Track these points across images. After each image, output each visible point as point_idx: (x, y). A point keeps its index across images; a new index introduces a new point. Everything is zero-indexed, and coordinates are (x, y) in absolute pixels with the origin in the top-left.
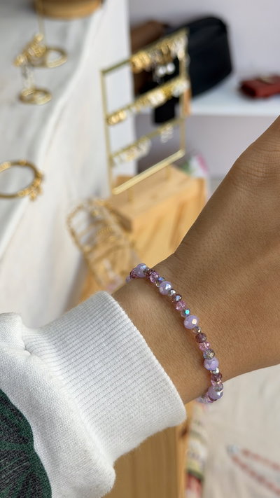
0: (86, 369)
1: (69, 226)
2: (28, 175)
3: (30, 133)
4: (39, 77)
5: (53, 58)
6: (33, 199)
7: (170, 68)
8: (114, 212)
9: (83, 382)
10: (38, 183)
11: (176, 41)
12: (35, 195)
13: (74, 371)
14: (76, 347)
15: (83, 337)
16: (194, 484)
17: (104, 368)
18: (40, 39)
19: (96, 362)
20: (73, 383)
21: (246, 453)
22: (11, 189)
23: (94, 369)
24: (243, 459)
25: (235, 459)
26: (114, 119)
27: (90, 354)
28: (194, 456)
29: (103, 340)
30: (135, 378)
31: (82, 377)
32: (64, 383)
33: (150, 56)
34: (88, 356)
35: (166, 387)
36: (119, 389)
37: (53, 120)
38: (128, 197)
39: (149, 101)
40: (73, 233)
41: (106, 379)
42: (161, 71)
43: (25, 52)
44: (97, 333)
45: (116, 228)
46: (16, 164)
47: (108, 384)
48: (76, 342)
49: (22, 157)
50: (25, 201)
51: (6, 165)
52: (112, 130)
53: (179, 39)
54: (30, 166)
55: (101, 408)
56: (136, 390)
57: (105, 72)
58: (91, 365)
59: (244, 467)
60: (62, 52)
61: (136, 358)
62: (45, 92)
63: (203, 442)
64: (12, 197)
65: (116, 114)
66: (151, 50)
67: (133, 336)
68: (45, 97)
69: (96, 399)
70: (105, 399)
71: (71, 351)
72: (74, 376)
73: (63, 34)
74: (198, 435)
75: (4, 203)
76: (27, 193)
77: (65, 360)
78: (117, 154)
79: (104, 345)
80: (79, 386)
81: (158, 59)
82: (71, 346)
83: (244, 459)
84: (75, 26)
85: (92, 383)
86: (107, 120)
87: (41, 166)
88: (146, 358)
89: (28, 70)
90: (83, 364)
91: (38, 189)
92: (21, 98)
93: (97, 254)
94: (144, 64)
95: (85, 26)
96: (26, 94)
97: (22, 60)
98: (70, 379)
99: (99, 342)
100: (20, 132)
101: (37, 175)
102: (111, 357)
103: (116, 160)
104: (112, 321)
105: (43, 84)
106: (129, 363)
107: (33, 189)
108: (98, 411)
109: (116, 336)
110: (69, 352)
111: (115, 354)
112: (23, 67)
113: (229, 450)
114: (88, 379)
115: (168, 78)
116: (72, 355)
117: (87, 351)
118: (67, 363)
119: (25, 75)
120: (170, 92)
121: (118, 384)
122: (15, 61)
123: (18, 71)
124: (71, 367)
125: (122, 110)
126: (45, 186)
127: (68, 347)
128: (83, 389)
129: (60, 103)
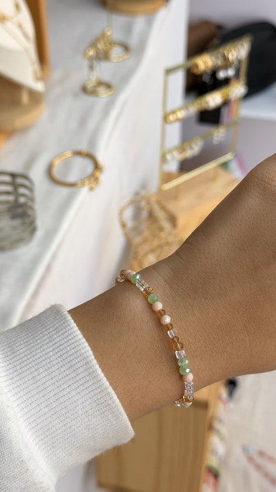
0: (30, 377)
1: (121, 218)
2: (88, 166)
3: (91, 125)
4: (104, 71)
5: (116, 52)
6: (91, 189)
7: (231, 72)
8: (163, 208)
9: (27, 391)
10: (97, 174)
11: (239, 46)
12: (94, 186)
13: (18, 378)
14: (23, 355)
15: (31, 346)
16: (211, 480)
17: (49, 377)
18: (109, 34)
19: (41, 370)
20: (16, 390)
21: (262, 454)
22: (72, 178)
23: (38, 378)
24: (257, 459)
25: (250, 459)
26: (171, 118)
27: (36, 362)
28: (214, 452)
29: (51, 349)
30: (79, 390)
31: (26, 385)
32: (6, 390)
33: (213, 59)
34: (33, 364)
35: (110, 402)
36: (61, 400)
37: (114, 113)
38: (175, 194)
39: (207, 103)
40: (123, 225)
41: (50, 389)
42: (222, 75)
43: (93, 45)
44: (46, 342)
45: (166, 225)
46: (78, 153)
47: (51, 394)
48: (24, 350)
49: (83, 147)
50: (85, 190)
51: (69, 154)
52: (169, 128)
53: (242, 45)
54: (91, 156)
55: (42, 418)
56: (79, 402)
57: (169, 71)
58: (36, 373)
59: (258, 467)
60: (126, 48)
61: (81, 369)
62: (108, 86)
63: (222, 439)
64: (72, 185)
65: (173, 112)
66: (215, 53)
67: (81, 347)
68: (108, 90)
69: (38, 409)
70: (46, 410)
71: (18, 358)
72: (18, 384)
73: (128, 30)
74: (218, 432)
75: (64, 191)
76: (87, 183)
77: (10, 366)
78: (170, 151)
79: (51, 354)
80: (22, 394)
81: (220, 62)
82: (18, 353)
83: (259, 460)
84: (139, 23)
85: (35, 392)
86: (165, 118)
87: (101, 158)
88: (91, 371)
89: (95, 63)
90: (28, 372)
91: (96, 180)
92: (84, 90)
93: (146, 247)
94: (207, 67)
95: (150, 23)
96: (90, 86)
97: (91, 53)
98: (13, 386)
99: (47, 351)
100: (83, 122)
101: (97, 167)
102: (57, 367)
103: (169, 157)
104: (62, 332)
105: (106, 77)
106: (75, 374)
107: (93, 179)
108: (38, 421)
109: (63, 346)
110: (15, 359)
111: (61, 364)
112: (91, 59)
113: (245, 449)
114: (31, 388)
115: (227, 81)
116: (18, 362)
117: (34, 359)
118: (12, 370)
119: (91, 68)
120: (228, 95)
121: (61, 394)
122: (85, 54)
123: (86, 63)
124: (15, 374)
125: (180, 109)
126: (103, 177)
127: (15, 354)
128: (25, 398)
129: (122, 97)
